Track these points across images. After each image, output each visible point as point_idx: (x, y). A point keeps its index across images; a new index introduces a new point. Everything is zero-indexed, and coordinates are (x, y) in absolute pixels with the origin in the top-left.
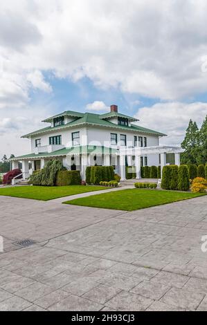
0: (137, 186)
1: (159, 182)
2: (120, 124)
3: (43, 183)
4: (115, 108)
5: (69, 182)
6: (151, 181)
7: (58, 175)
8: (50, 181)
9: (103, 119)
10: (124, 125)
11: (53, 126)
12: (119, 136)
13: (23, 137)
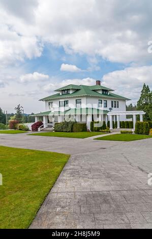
0: (122, 133)
1: (133, 130)
2: (103, 94)
3: (65, 130)
4: (99, 83)
5: (81, 130)
6: (129, 130)
7: (74, 126)
8: (69, 129)
9: (93, 90)
10: (105, 94)
11: (61, 94)
12: (103, 102)
13: (40, 100)
